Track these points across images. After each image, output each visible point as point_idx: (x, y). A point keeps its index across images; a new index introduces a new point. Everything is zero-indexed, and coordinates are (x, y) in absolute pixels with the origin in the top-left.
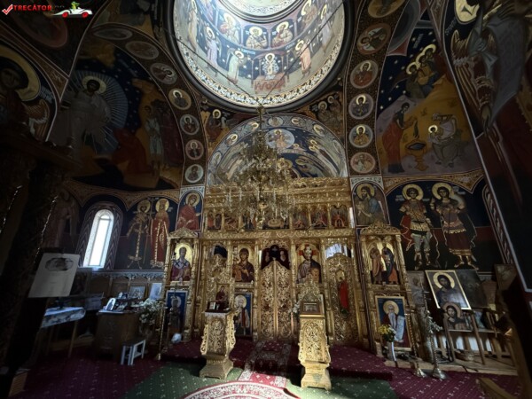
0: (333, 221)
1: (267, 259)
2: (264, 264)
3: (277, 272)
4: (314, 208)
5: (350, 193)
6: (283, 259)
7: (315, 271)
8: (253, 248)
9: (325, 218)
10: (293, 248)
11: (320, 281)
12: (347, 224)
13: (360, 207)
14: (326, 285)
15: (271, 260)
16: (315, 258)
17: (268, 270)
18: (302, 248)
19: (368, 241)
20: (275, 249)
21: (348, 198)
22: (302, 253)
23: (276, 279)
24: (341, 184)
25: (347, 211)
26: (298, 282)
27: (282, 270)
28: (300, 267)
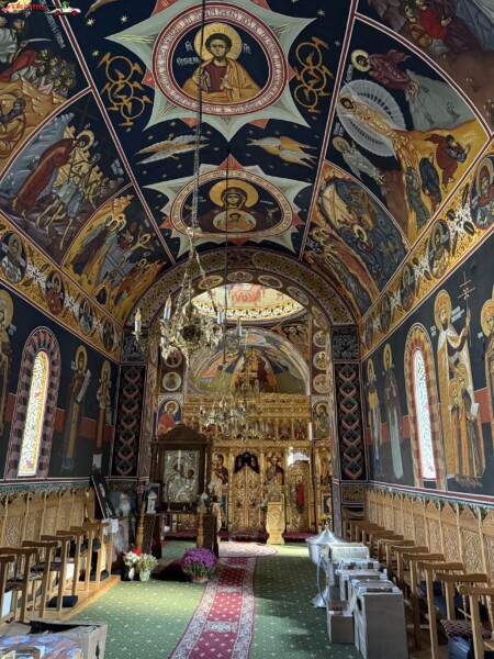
0: (296, 433)
1: (240, 464)
2: (237, 469)
3: (248, 475)
4: (281, 421)
5: (310, 410)
6: (253, 464)
7: (279, 475)
8: (228, 455)
9: (289, 430)
10: (262, 455)
11: (283, 484)
12: (307, 436)
13: (318, 423)
14: (287, 486)
15: (243, 465)
16: (279, 464)
17: (240, 474)
18: (270, 455)
19: (320, 452)
20: (246, 456)
21: (308, 415)
22: (269, 460)
23: (247, 482)
24: (304, 401)
25: (307, 425)
26: (265, 484)
27: (252, 474)
28: (267, 471)
